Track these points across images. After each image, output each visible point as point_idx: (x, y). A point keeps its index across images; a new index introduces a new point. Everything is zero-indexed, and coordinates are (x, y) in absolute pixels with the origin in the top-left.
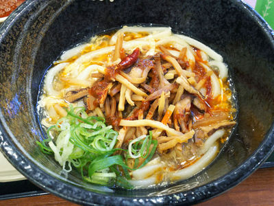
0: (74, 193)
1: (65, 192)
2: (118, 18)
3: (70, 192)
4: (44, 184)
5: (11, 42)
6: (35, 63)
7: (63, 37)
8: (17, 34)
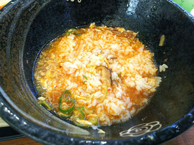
0: (57, 139)
1: (49, 139)
2: (83, 14)
3: (53, 139)
4: (29, 132)
5: (7, 23)
6: (26, 41)
7: (46, 24)
8: (11, 18)
